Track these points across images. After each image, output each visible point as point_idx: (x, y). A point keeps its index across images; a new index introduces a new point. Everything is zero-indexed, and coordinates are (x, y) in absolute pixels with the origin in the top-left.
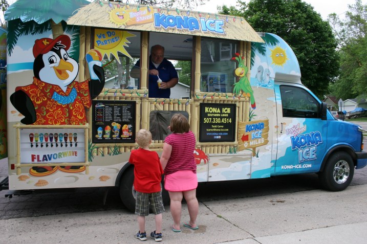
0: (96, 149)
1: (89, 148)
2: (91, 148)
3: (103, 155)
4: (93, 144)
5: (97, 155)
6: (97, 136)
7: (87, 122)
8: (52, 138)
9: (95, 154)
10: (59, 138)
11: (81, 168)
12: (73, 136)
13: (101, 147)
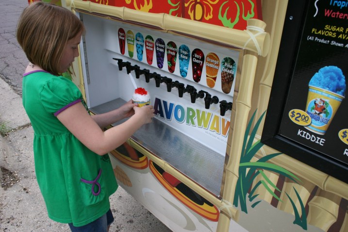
0: (274, 178)
1: (246, 157)
2: (254, 160)
3: (301, 221)
4: (265, 150)
5: (275, 203)
6: (295, 115)
7: (259, 16)
8: (163, 54)
9: (265, 195)
10: (177, 61)
11: (205, 206)
12: (221, 69)
13: (302, 182)
